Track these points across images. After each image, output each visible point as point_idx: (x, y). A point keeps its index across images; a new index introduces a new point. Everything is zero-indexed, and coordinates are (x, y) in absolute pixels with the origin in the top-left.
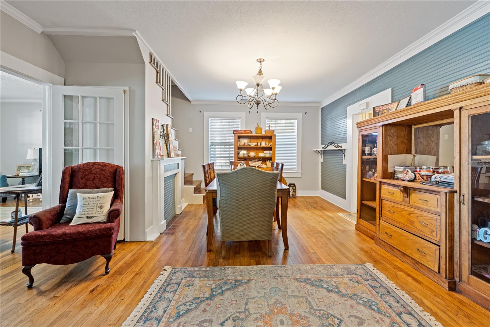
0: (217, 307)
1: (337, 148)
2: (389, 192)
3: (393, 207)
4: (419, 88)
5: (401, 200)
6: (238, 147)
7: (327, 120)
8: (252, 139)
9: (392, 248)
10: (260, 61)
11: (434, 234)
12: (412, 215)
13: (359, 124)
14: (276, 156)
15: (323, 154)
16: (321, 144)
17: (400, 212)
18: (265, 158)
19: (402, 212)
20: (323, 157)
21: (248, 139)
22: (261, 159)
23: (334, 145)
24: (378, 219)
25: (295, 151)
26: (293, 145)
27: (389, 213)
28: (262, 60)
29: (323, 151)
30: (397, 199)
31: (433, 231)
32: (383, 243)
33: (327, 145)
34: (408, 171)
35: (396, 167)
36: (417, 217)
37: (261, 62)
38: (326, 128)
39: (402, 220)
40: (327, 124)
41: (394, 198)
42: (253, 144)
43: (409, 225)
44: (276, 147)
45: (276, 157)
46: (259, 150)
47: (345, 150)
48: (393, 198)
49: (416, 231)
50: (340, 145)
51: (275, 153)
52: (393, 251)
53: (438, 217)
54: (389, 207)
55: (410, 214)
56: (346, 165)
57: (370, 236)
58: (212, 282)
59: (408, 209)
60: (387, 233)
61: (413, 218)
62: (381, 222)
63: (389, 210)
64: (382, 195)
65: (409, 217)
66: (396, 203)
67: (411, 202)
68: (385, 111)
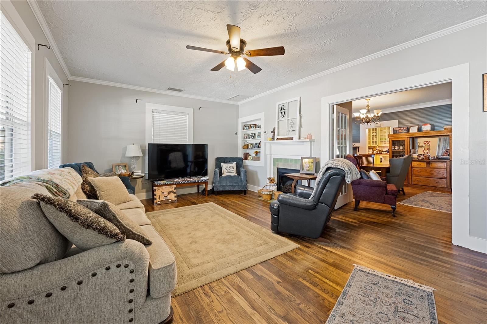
2: (417, 164)
3: (420, 170)
4: (428, 124)
5: (426, 166)
11: (444, 176)
13: (389, 135)
17: (425, 171)
30: (423, 166)
32: (415, 185)
34: (420, 156)
36: (435, 171)
39: (426, 174)
43: (431, 175)
47: (359, 147)
48: (420, 166)
50: (353, 144)
52: (422, 187)
53: (445, 170)
55: (431, 171)
59: (430, 169)
60: (417, 181)
61: (433, 172)
62: (413, 177)
63: (418, 171)
64: (412, 166)
65: (431, 172)
66: (422, 168)
67: (431, 166)
68: (401, 130)
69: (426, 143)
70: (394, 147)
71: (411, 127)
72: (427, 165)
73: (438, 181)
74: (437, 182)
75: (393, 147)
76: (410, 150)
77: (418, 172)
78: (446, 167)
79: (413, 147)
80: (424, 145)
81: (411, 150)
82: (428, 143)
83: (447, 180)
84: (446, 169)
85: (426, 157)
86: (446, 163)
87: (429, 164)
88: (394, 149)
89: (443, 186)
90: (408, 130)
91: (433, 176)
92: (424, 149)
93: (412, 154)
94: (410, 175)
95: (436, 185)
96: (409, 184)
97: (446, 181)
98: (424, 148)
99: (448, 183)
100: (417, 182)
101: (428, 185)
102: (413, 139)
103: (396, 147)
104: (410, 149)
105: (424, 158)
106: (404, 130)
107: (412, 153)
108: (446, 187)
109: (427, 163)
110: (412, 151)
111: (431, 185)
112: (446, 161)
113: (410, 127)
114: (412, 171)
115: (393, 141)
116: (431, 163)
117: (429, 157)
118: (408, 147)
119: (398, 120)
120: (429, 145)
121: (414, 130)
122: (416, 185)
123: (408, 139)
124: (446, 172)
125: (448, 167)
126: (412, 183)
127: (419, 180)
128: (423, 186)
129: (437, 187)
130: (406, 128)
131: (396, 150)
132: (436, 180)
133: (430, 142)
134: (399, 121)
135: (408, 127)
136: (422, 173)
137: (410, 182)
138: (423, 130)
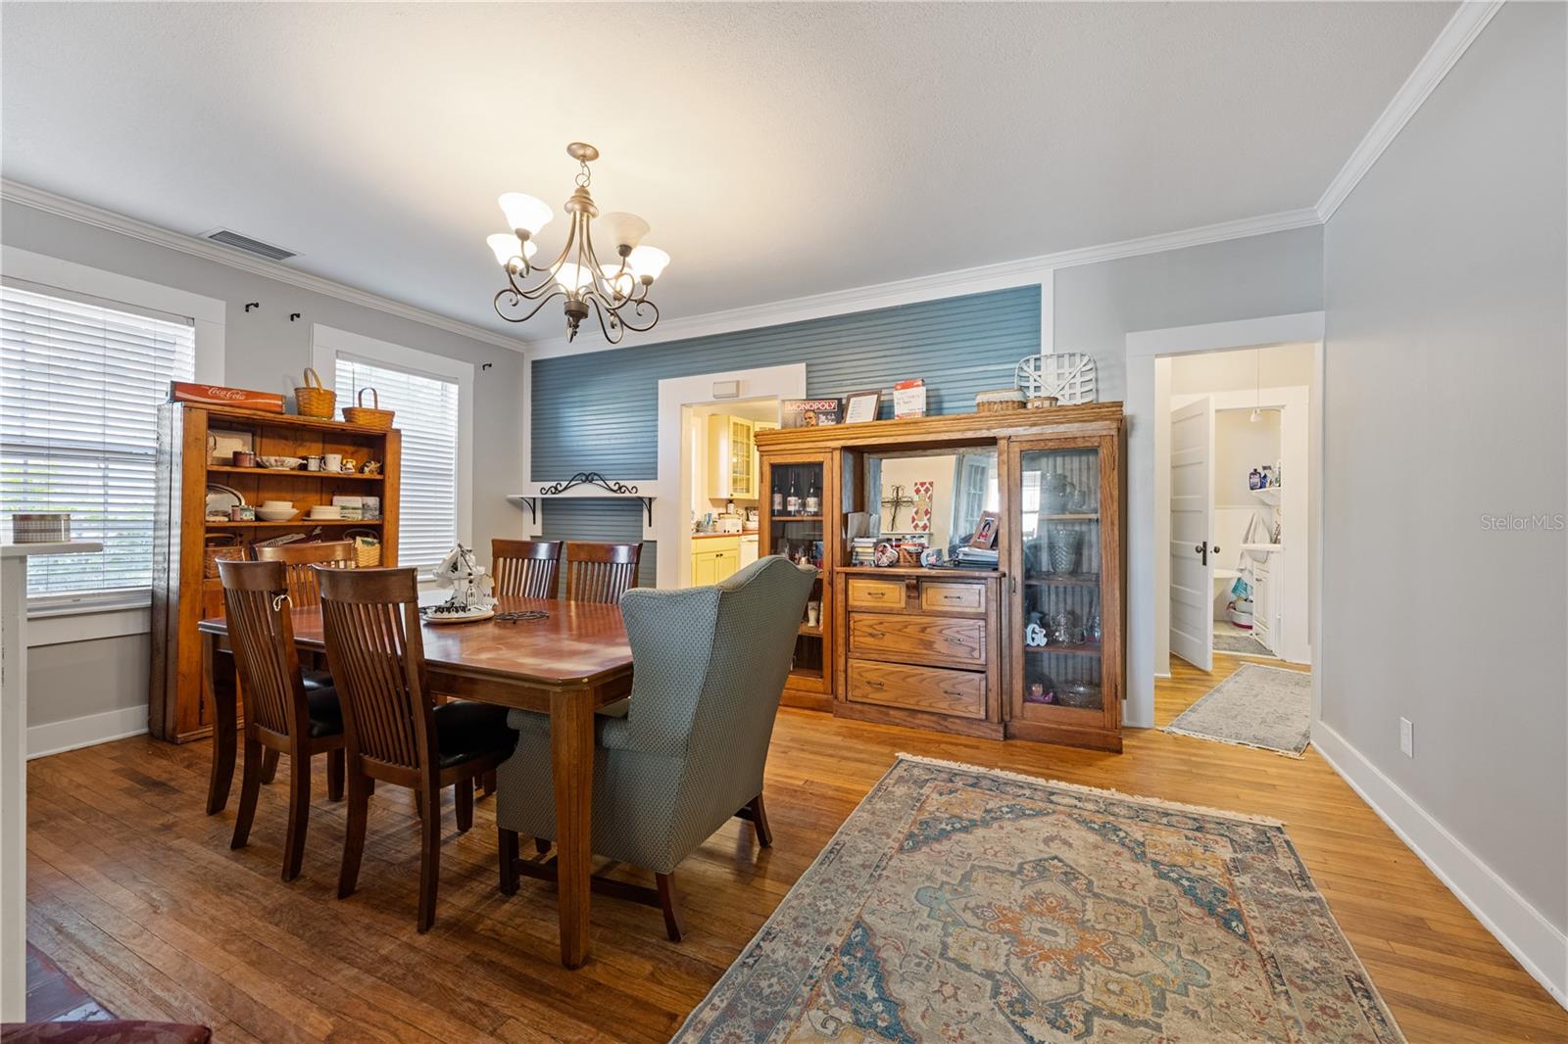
0: (956, 1035)
1: (615, 491)
2: (870, 594)
3: (881, 623)
4: (918, 386)
5: (903, 605)
6: (209, 473)
7: (564, 403)
8: (268, 437)
9: (882, 709)
10: (584, 154)
11: (976, 654)
12: (928, 630)
13: (763, 435)
14: (401, 517)
15: (543, 510)
16: (532, 476)
17: (899, 630)
18: (342, 526)
19: (905, 630)
20: (543, 519)
21: (248, 438)
22: (317, 531)
23: (601, 483)
24: (843, 657)
25: (451, 498)
26: (443, 474)
27: (873, 639)
28: (589, 152)
29: (543, 499)
30: (893, 605)
31: (973, 649)
32: (858, 707)
33: (564, 484)
34: (885, 546)
35: (856, 540)
36: (941, 632)
37: (584, 158)
38: (560, 430)
39: (905, 646)
40: (562, 415)
41: (885, 605)
42: (286, 463)
43: (926, 652)
44: (402, 481)
45: (401, 523)
46: (305, 490)
47: (650, 499)
48: (880, 604)
49: (940, 658)
50: (629, 484)
51: (398, 507)
52: (887, 714)
53: (982, 623)
54: (871, 626)
55: (923, 630)
56: (656, 542)
57: (810, 705)
58: (816, 1015)
59: (919, 619)
60: (869, 683)
61: (931, 635)
62: (851, 662)
63: (870, 631)
64: (851, 602)
65: (922, 636)
66: (890, 612)
67: (925, 606)
68: (812, 414)
69: (922, 489)
70: (785, 503)
71: (852, 400)
72: (909, 597)
73: (953, 686)
74: (950, 689)
75: (778, 498)
76: (845, 518)
77: (872, 635)
78: (982, 610)
79: (860, 504)
80: (916, 498)
81: (846, 516)
82: (927, 490)
83: (987, 679)
84: (984, 617)
85: (909, 553)
86: (982, 587)
87: (915, 594)
88: (785, 512)
89: (971, 708)
90: (841, 412)
91: (933, 659)
92: (916, 513)
93: (853, 541)
94: (841, 650)
95: (943, 706)
96: (836, 698)
97: (983, 683)
98: (915, 510)
99: (989, 694)
100: (868, 689)
101: (910, 703)
102: (860, 456)
103: (792, 499)
104: (844, 512)
105: (898, 561)
106: (826, 414)
107: (851, 531)
108: (982, 715)
109: (908, 587)
110: (854, 520)
111: (924, 705)
112: (985, 578)
113: (848, 399)
114: (847, 627)
115: (774, 467)
116: (925, 585)
117: (919, 554)
118: (836, 502)
119: (803, 366)
120: (930, 498)
121: (861, 411)
122: (866, 708)
123: (837, 455)
124: (983, 634)
125: (993, 606)
126: (849, 698)
127: (873, 677)
128: (892, 712)
129: (945, 717)
130: (834, 404)
131: (789, 514)
132: (943, 680)
133: (931, 484)
134: (808, 372)
135: (840, 400)
136: (888, 642)
137: (841, 690)
138: (898, 410)
